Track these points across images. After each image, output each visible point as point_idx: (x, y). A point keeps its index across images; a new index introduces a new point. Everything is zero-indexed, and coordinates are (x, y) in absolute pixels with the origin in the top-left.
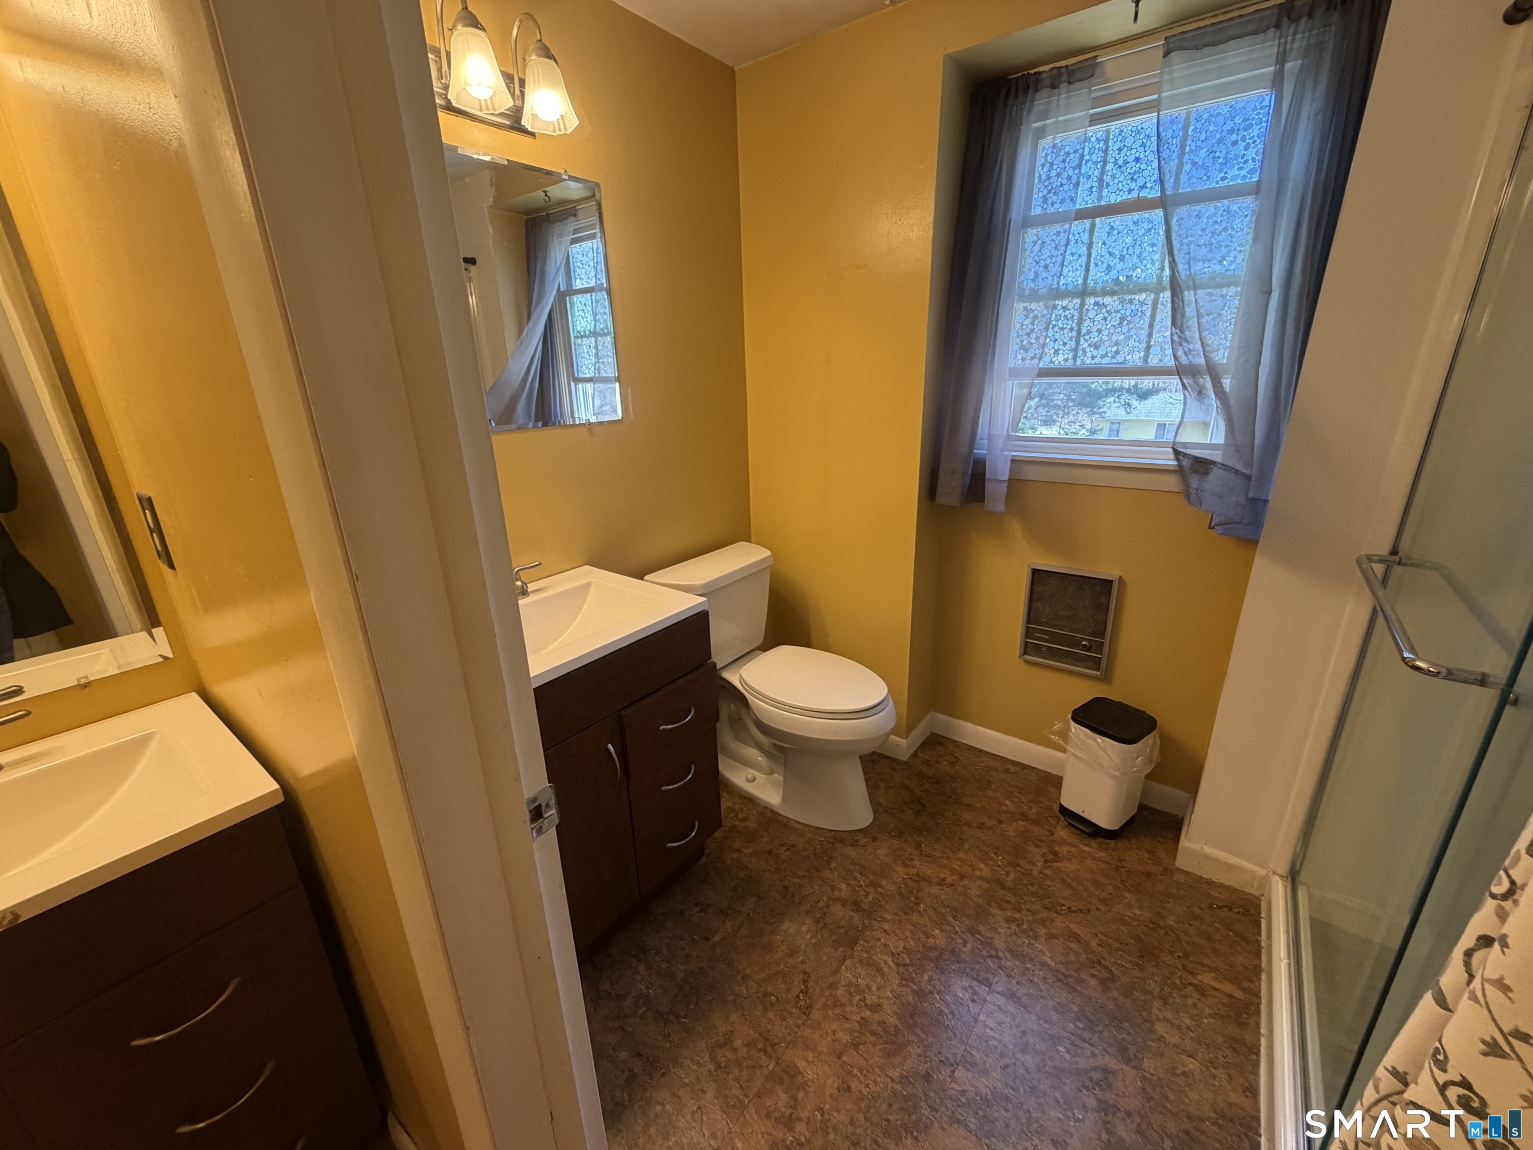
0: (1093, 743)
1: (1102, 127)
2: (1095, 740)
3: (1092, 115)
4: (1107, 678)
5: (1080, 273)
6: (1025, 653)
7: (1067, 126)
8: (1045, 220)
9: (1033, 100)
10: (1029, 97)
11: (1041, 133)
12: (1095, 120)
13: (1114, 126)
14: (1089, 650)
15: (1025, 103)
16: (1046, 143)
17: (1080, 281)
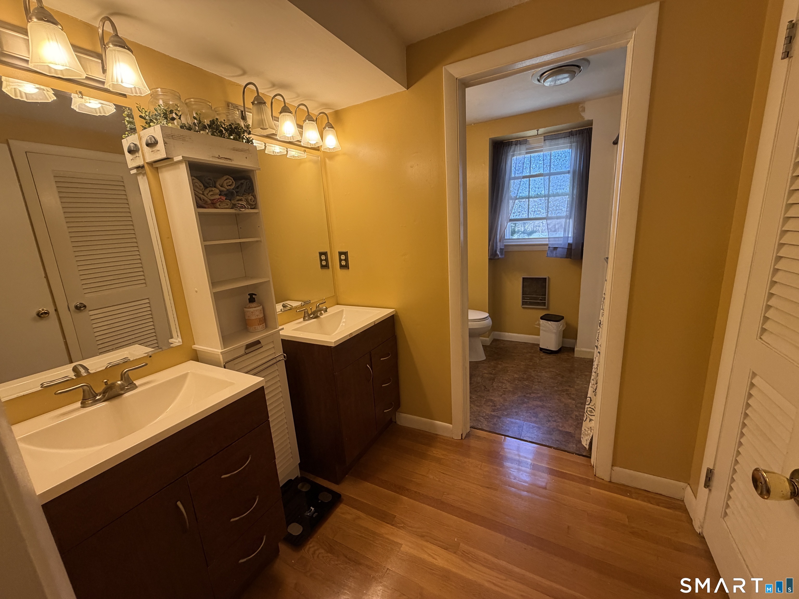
0: (548, 324)
1: (529, 155)
2: (548, 323)
3: (526, 152)
4: (548, 309)
5: (527, 192)
6: (523, 305)
7: (520, 154)
8: (515, 178)
9: (511, 148)
10: (510, 147)
11: (513, 155)
12: (527, 153)
13: (532, 155)
14: (542, 300)
15: (509, 148)
16: (515, 158)
17: (528, 194)
